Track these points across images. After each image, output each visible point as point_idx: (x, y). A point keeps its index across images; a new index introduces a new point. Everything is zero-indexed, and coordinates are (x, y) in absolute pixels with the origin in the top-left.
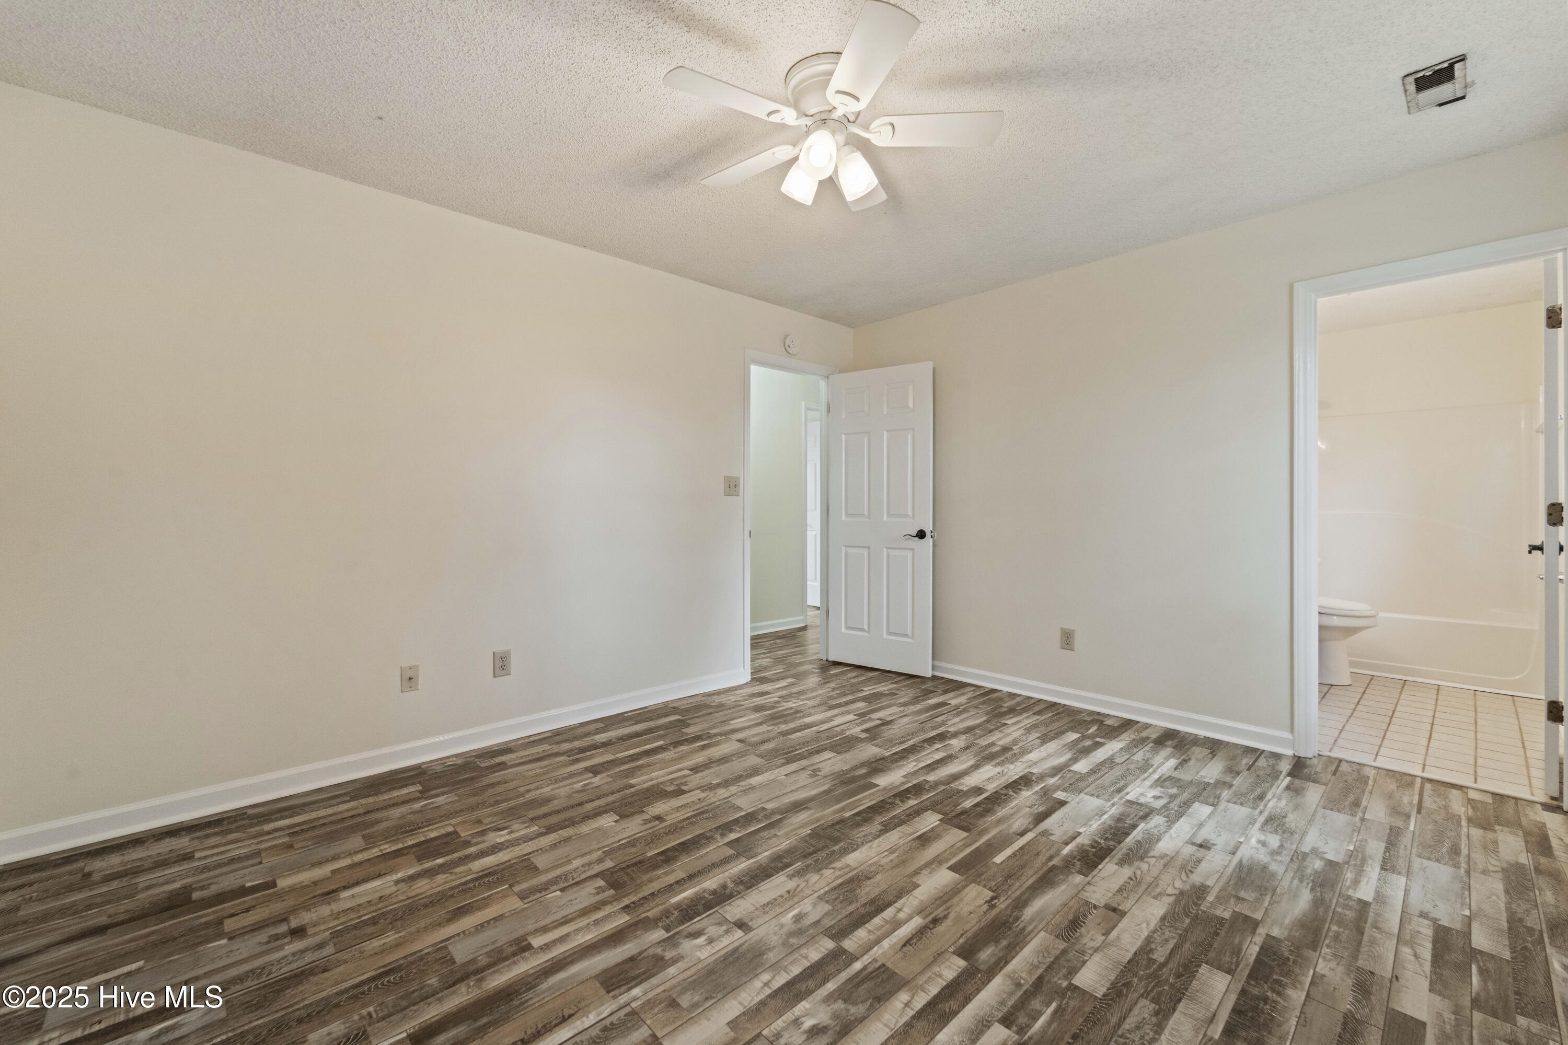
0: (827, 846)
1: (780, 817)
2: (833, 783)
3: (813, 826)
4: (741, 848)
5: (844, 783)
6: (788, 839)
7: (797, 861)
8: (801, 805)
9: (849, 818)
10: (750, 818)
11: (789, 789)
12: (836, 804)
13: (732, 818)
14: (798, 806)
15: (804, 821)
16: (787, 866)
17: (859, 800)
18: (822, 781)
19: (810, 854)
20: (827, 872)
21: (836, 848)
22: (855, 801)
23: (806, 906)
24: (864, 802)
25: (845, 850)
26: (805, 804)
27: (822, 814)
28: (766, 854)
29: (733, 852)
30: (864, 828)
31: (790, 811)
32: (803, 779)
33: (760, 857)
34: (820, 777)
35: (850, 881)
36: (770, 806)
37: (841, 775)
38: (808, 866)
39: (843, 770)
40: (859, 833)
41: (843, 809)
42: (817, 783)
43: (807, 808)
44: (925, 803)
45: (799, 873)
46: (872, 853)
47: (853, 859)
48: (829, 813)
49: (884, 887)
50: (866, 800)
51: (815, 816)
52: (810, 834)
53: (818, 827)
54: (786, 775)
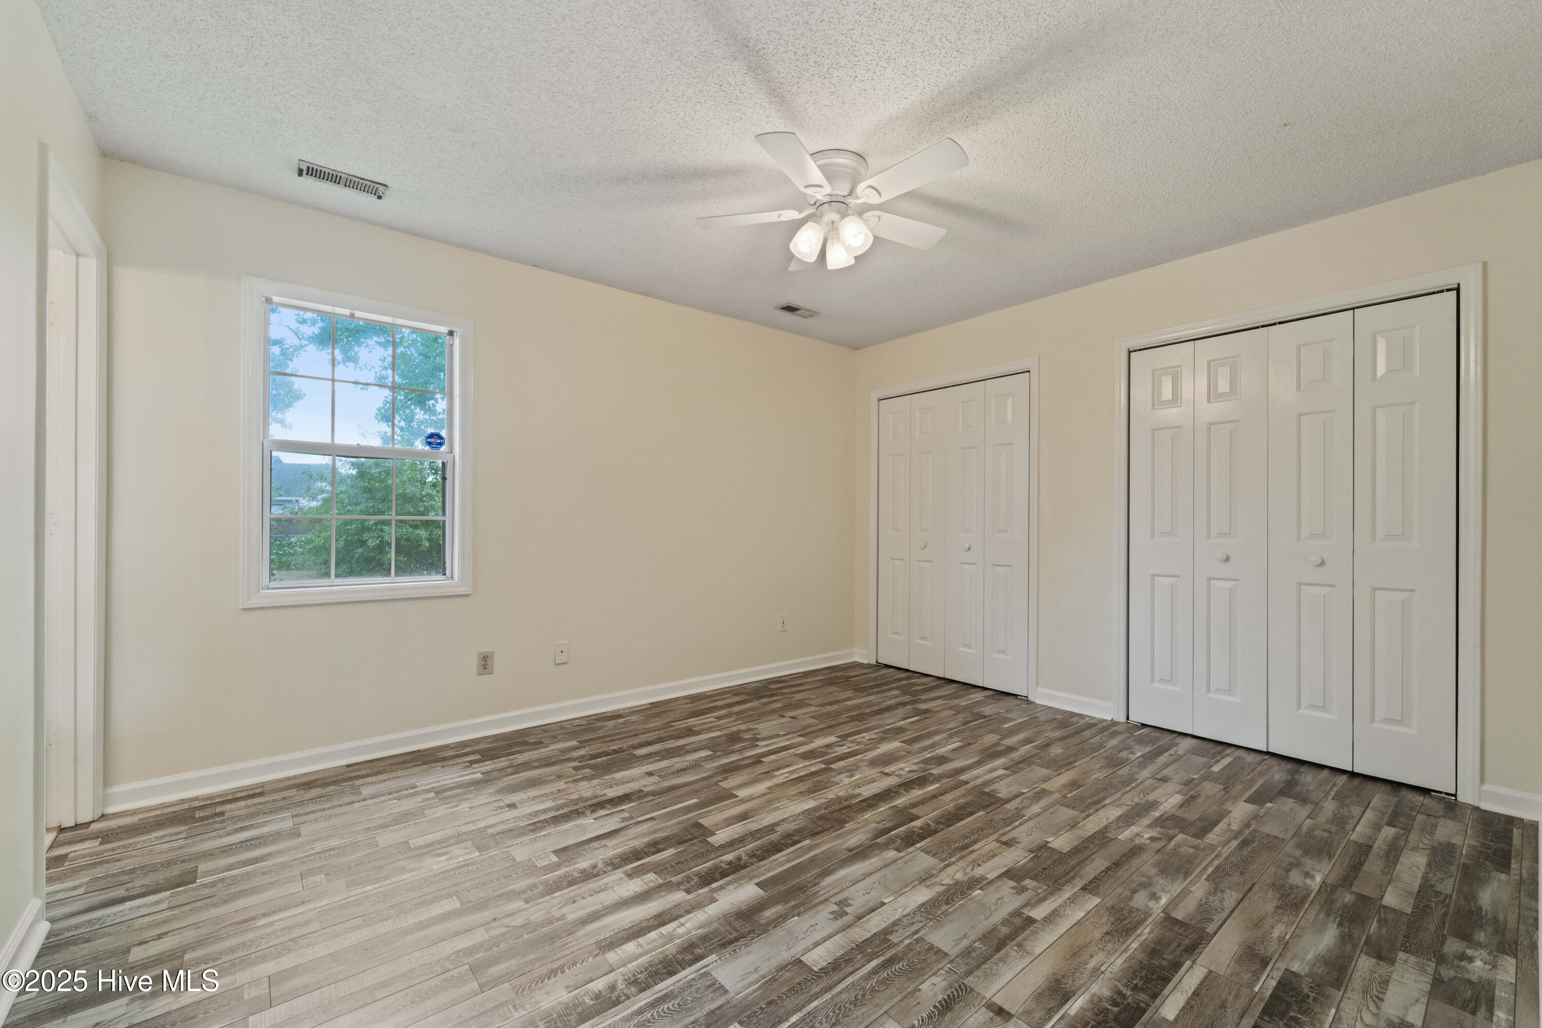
0: (830, 813)
1: (878, 840)
2: (817, 889)
3: (843, 830)
4: (905, 815)
5: (802, 889)
6: (865, 820)
7: (856, 804)
8: (857, 854)
9: (805, 839)
10: (910, 840)
11: (874, 877)
12: (816, 855)
13: (928, 840)
14: (859, 853)
15: (852, 835)
16: (863, 801)
17: (788, 861)
18: (831, 893)
19: (845, 808)
20: (833, 796)
21: (823, 811)
22: (793, 860)
23: (847, 781)
24: (784, 858)
25: (815, 810)
26: (852, 856)
27: (834, 844)
28: (882, 809)
29: (911, 811)
30: (793, 827)
31: (868, 847)
32: (859, 899)
33: (887, 807)
34: (834, 900)
35: (814, 792)
36: (891, 854)
37: (802, 904)
38: (847, 800)
39: (798, 915)
40: (799, 824)
41: (810, 848)
42: (838, 890)
43: (850, 850)
44: (714, 856)
45: (855, 796)
46: (792, 808)
47: (810, 804)
48: (827, 844)
49: (792, 788)
50: (779, 863)
51: (841, 841)
52: (846, 823)
53: (838, 830)
54: (883, 904)
